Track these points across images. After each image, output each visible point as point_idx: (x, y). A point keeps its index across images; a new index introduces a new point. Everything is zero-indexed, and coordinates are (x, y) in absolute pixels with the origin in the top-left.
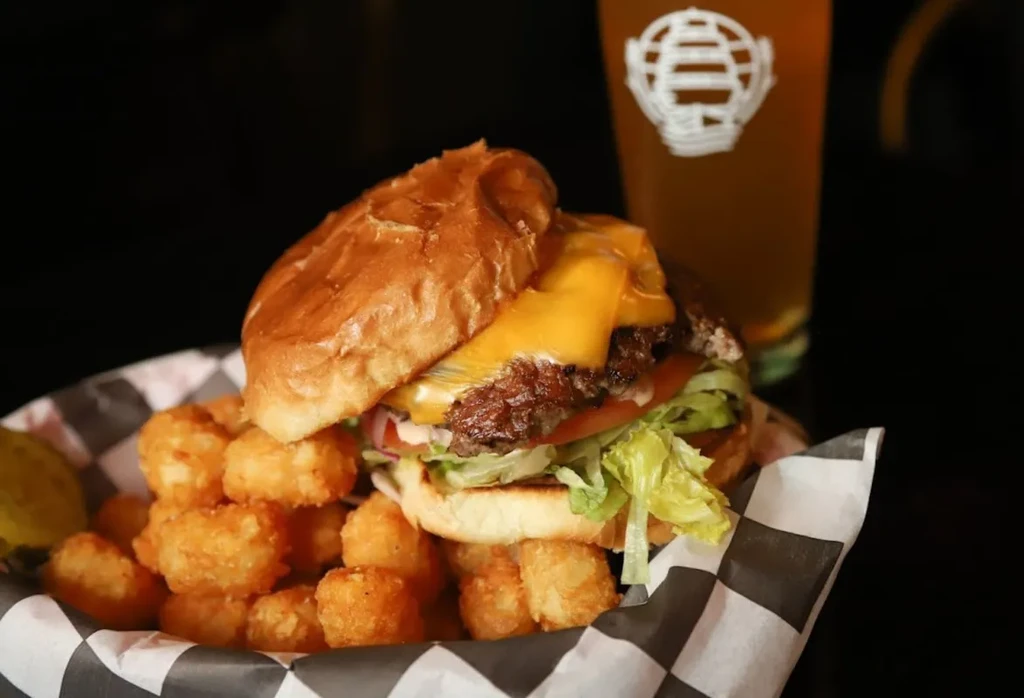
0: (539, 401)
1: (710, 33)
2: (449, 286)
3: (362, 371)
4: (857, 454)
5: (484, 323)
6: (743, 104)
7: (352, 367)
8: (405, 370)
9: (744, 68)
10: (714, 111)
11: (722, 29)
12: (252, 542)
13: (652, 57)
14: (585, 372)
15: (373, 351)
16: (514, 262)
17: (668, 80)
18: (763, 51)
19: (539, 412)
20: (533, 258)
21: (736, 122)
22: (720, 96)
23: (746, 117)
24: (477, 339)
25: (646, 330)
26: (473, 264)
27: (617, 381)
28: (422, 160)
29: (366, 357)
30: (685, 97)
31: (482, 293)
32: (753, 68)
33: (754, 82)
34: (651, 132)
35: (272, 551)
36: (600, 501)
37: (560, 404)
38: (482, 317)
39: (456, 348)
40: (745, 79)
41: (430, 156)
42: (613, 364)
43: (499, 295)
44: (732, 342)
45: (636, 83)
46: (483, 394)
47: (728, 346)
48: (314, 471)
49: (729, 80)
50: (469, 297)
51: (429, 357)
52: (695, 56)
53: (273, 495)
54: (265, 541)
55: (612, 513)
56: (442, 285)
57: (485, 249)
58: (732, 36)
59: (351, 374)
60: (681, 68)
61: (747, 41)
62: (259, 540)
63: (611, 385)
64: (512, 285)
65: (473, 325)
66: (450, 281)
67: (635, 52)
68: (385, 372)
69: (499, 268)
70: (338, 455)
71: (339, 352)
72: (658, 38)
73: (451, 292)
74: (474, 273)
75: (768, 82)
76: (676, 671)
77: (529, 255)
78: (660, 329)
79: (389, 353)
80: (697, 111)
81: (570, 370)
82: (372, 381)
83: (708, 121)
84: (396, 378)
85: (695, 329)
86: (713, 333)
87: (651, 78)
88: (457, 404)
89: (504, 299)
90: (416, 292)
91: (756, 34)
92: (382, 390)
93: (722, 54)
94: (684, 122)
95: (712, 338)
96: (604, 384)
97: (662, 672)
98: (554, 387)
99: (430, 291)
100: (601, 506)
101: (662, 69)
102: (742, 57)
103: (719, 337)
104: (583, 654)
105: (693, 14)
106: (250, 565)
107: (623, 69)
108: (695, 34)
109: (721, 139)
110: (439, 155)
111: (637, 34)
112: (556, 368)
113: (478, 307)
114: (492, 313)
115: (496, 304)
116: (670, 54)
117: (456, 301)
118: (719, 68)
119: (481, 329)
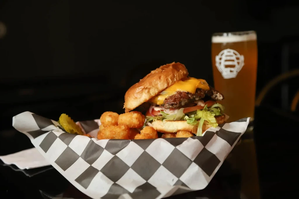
0: (181, 97)
1: (232, 54)
2: (166, 77)
3: (149, 92)
4: (246, 121)
5: (172, 84)
6: (238, 68)
7: (147, 91)
8: (157, 92)
9: (238, 61)
10: (232, 69)
11: (234, 53)
12: (123, 130)
13: (220, 59)
14: (191, 94)
15: (151, 87)
16: (178, 75)
17: (223, 63)
18: (242, 58)
19: (182, 99)
20: (182, 75)
21: (237, 72)
22: (233, 66)
23: (239, 71)
24: (171, 87)
25: (204, 90)
26: (170, 74)
27: (197, 96)
28: (162, 65)
29: (149, 89)
30: (227, 66)
31: (172, 79)
32: (240, 61)
33: (240, 64)
34: (220, 74)
35: (127, 133)
36: (193, 121)
37: (186, 98)
38: (171, 83)
39: (167, 88)
40: (238, 63)
41: (164, 65)
42: (196, 94)
43: (175, 80)
44: (221, 95)
45: (217, 65)
46: (171, 97)
47: (220, 96)
48: (137, 118)
49: (235, 63)
50: (170, 80)
51: (161, 89)
52: (229, 58)
53: (128, 123)
54: (126, 131)
55: (195, 124)
56: (165, 77)
57: (173, 73)
58: (236, 54)
59: (146, 92)
60: (226, 61)
61: (239, 56)
62: (125, 130)
63: (196, 97)
64: (178, 79)
65: (170, 84)
66: (166, 76)
67: (217, 58)
68: (153, 92)
69: (175, 75)
70: (141, 117)
71: (145, 88)
72: (222, 55)
73: (166, 78)
74: (171, 75)
75: (243, 64)
76: (206, 147)
77: (181, 75)
78: (206, 90)
79: (154, 88)
80: (229, 69)
81: (188, 93)
82: (150, 94)
83: (231, 71)
84: (155, 93)
85: (214, 93)
86: (217, 94)
87: (220, 63)
88: (166, 99)
89: (176, 81)
90: (160, 78)
91: (241, 54)
92: (152, 96)
93: (234, 58)
94: (226, 72)
95: (217, 95)
96: (194, 96)
97: (203, 147)
98: (185, 95)
99: (163, 77)
100: (193, 122)
101: (222, 61)
102: (238, 59)
103: (218, 95)
104: (188, 141)
105: (229, 50)
106: (122, 134)
107: (215, 62)
108: (229, 54)
109: (233, 75)
110: (166, 64)
111: (218, 54)
112: (185, 92)
113: (171, 81)
114: (174, 83)
115: (175, 82)
116: (224, 58)
117: (167, 80)
118: (233, 61)
119: (172, 85)
